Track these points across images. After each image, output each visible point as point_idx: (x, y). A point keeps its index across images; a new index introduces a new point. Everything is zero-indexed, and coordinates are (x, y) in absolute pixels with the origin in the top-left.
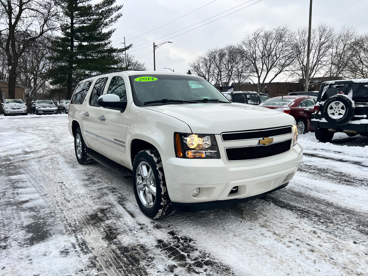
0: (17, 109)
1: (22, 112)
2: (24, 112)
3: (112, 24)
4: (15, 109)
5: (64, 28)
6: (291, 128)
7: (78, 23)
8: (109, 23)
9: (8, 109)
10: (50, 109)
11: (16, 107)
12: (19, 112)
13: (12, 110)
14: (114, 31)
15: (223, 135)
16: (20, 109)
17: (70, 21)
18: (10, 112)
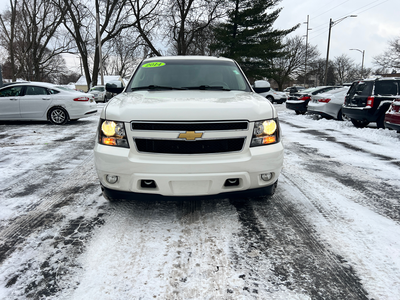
3: (278, 3)
5: (230, 14)
6: (247, 123)
7: (243, 7)
8: (274, 2)
14: (280, 11)
15: (133, 124)
17: (235, 6)
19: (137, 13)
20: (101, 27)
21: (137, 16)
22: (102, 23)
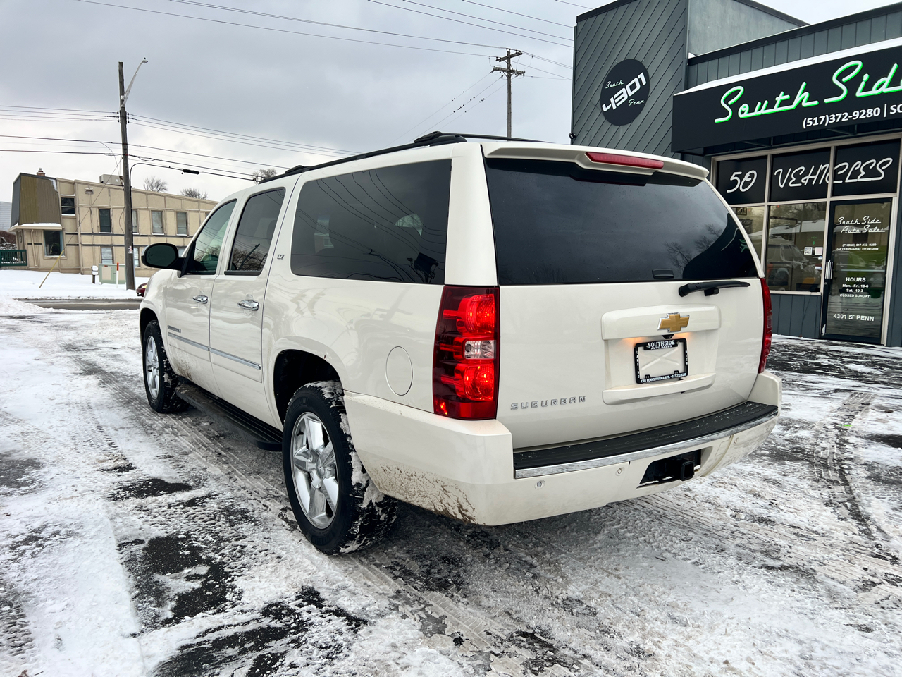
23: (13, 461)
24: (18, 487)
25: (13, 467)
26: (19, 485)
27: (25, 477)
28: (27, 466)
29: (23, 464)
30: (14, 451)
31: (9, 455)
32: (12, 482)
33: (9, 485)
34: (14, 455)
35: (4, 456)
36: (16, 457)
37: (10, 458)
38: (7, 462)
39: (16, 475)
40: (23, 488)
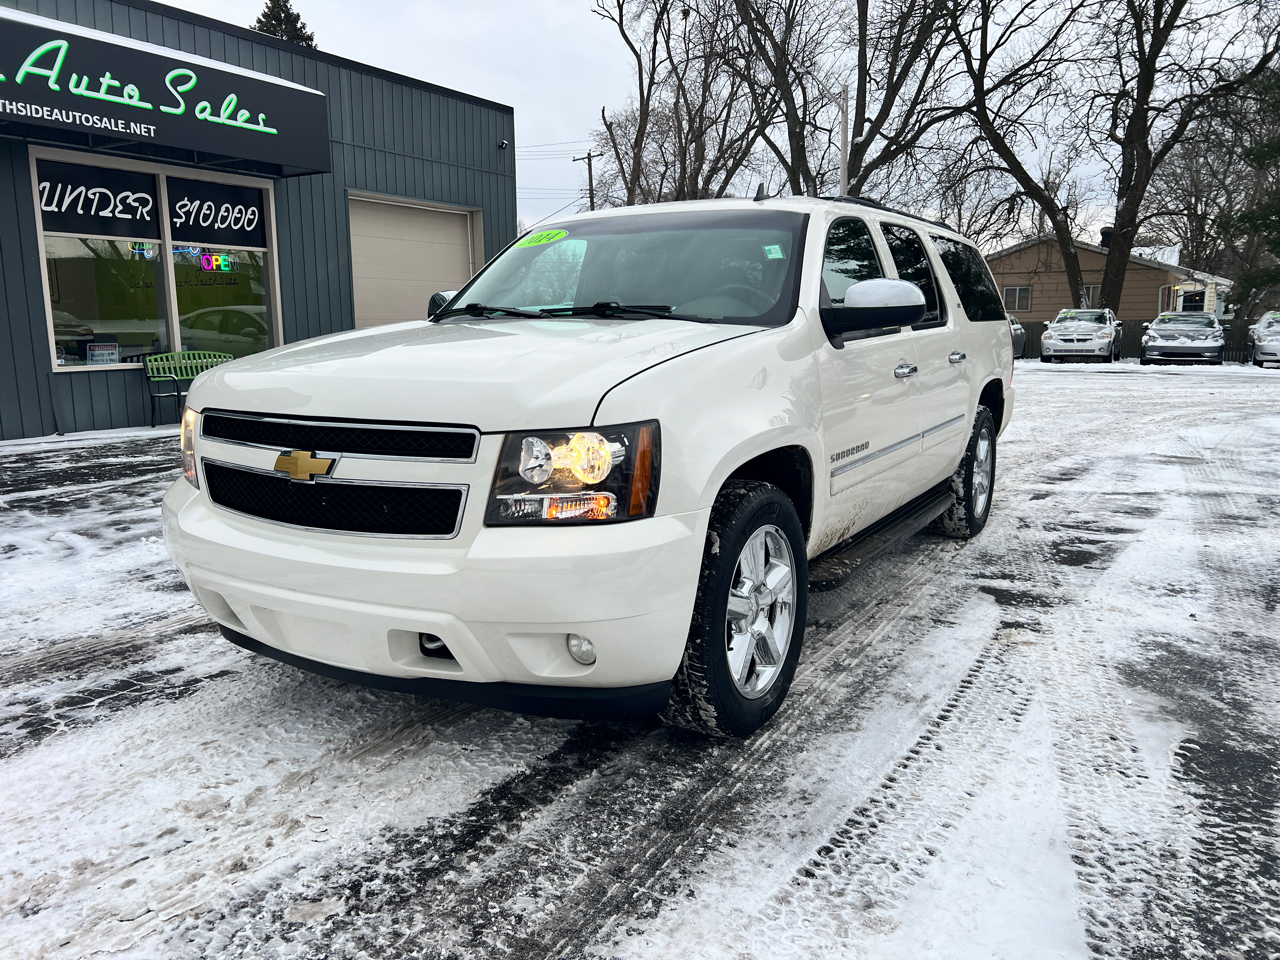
0: (1079, 340)
1: (1093, 351)
2: (1097, 353)
4: (1072, 341)
6: (473, 437)
9: (1052, 341)
10: (1189, 343)
11: (1075, 337)
12: (1082, 351)
13: (1063, 343)
16: (1088, 343)
18: (1055, 351)
19: (976, 65)
20: (867, 126)
21: (978, 77)
22: (872, 111)
23: (1160, 693)
24: (1169, 645)
25: (1164, 680)
26: (1167, 647)
27: (1153, 655)
28: (1141, 674)
29: (1147, 679)
30: (1150, 718)
31: (1163, 709)
32: (1175, 654)
33: (1181, 653)
34: (1151, 708)
35: (1171, 713)
36: (1152, 701)
37: (1164, 702)
38: (1170, 693)
39: (1165, 661)
40: (1164, 640)
